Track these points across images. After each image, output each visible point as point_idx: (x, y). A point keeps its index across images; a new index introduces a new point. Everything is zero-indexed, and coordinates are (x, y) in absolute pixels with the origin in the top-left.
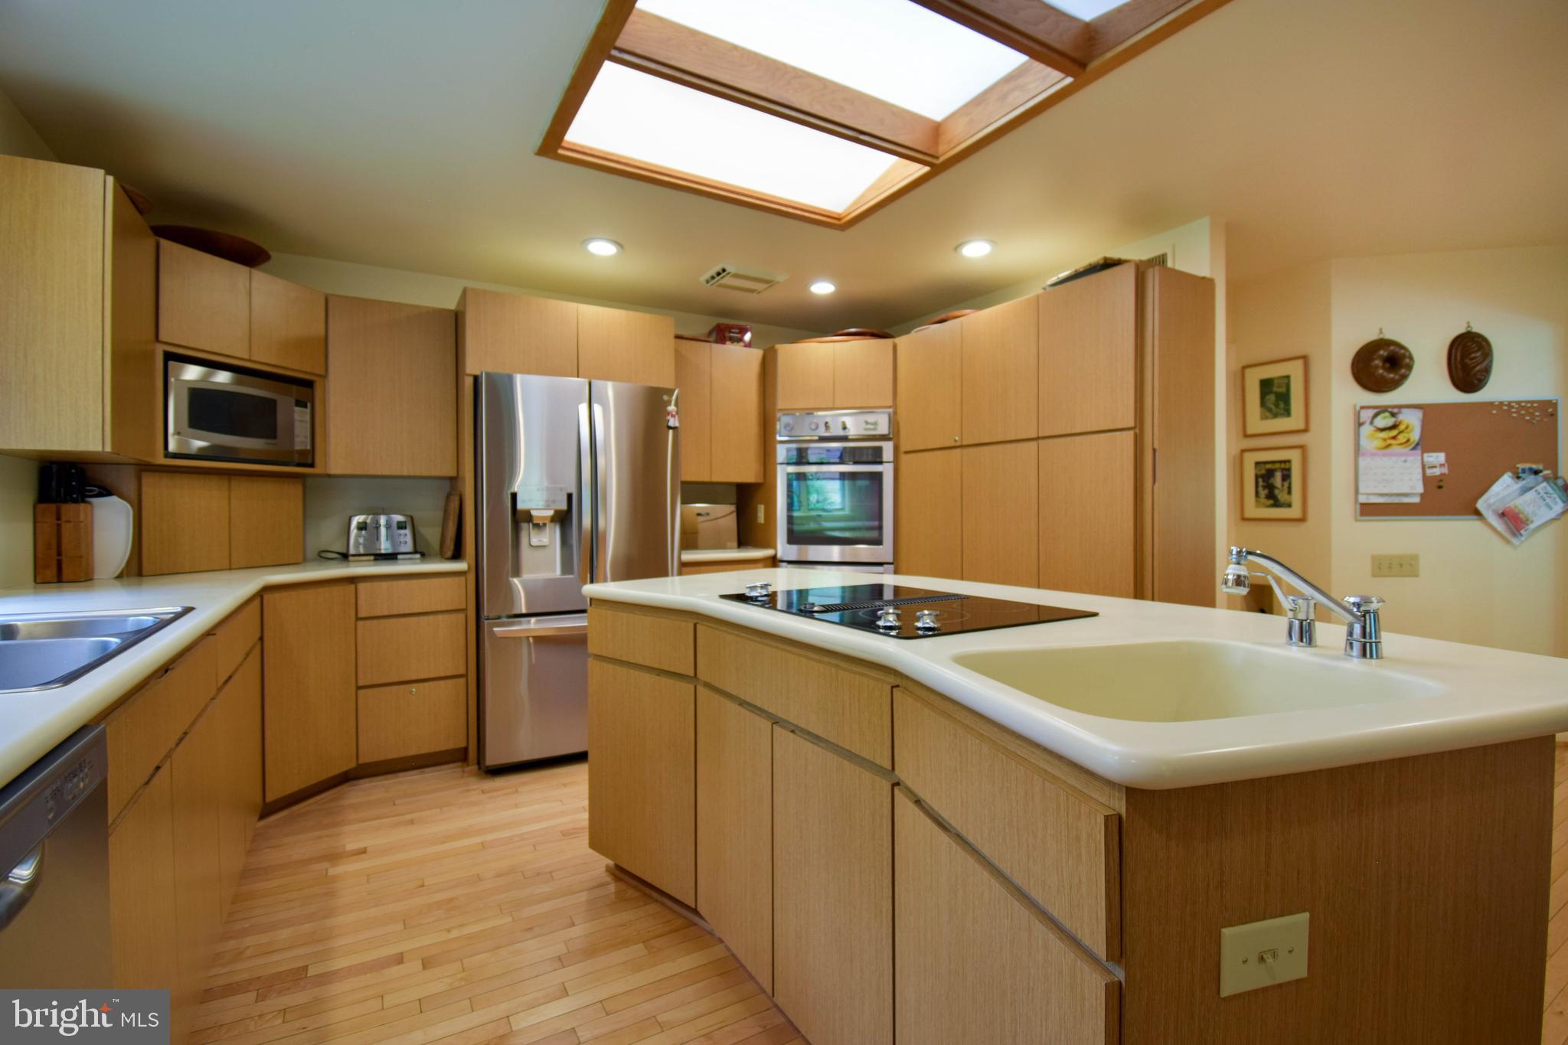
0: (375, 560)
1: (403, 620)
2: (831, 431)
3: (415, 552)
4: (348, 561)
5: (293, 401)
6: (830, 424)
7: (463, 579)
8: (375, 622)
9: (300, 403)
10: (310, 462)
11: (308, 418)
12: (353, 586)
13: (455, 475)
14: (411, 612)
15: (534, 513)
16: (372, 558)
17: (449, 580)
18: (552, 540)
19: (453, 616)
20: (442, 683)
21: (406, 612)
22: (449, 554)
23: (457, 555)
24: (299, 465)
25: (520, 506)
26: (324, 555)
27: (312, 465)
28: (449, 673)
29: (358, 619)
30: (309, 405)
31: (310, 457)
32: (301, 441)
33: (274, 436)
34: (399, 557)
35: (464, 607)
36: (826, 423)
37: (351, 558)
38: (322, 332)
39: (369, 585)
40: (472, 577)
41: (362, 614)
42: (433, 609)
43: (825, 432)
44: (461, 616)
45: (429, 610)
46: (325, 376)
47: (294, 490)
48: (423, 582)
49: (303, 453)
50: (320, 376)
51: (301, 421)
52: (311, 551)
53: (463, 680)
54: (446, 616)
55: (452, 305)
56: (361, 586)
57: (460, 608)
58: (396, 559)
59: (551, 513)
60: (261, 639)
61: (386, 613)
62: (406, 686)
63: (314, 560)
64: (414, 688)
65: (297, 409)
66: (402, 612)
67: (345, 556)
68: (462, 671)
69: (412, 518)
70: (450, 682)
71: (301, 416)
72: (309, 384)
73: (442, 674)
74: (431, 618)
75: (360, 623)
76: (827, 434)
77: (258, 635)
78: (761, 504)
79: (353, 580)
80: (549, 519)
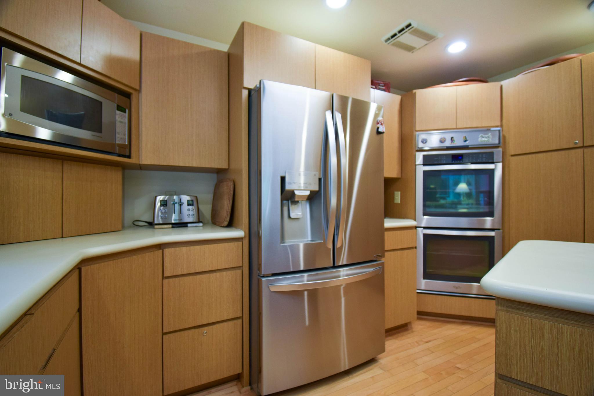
0: (173, 227)
1: (198, 277)
2: (455, 143)
3: (199, 222)
4: (154, 228)
5: (116, 105)
6: (454, 138)
7: (240, 243)
8: (177, 279)
9: (120, 108)
10: (127, 154)
11: (127, 120)
12: (161, 251)
13: (227, 167)
14: (204, 270)
15: (297, 193)
16: (171, 226)
17: (231, 244)
18: (304, 214)
19: (234, 272)
20: (225, 324)
21: (200, 271)
22: (226, 223)
23: (231, 224)
24: (119, 155)
25: (288, 187)
26: (136, 223)
27: (129, 157)
28: (231, 317)
29: (164, 278)
30: (127, 110)
31: (127, 150)
32: (121, 138)
33: (101, 132)
34: (189, 225)
35: (241, 265)
36: (452, 138)
37: (156, 227)
38: (137, 57)
39: (172, 250)
40: (246, 242)
41: (167, 274)
42: (219, 268)
43: (451, 144)
44: (239, 272)
45: (216, 268)
46: (139, 91)
47: (116, 176)
48: (212, 246)
49: (121, 146)
50: (135, 90)
51: (121, 122)
52: (128, 220)
53: (240, 321)
54: (229, 273)
55: (225, 48)
56: (167, 251)
57: (238, 266)
58: (187, 226)
59: (308, 193)
60: (80, 310)
61: (185, 272)
62: (200, 330)
63: (129, 227)
64: (205, 330)
65: (118, 112)
66: (197, 271)
67: (151, 224)
68: (239, 315)
69: (197, 197)
70: (231, 323)
71: (121, 118)
72: (128, 95)
73: (226, 318)
74: (218, 274)
75: (166, 281)
76: (453, 145)
77: (77, 307)
78: (398, 191)
79: (161, 246)
80: (306, 197)
